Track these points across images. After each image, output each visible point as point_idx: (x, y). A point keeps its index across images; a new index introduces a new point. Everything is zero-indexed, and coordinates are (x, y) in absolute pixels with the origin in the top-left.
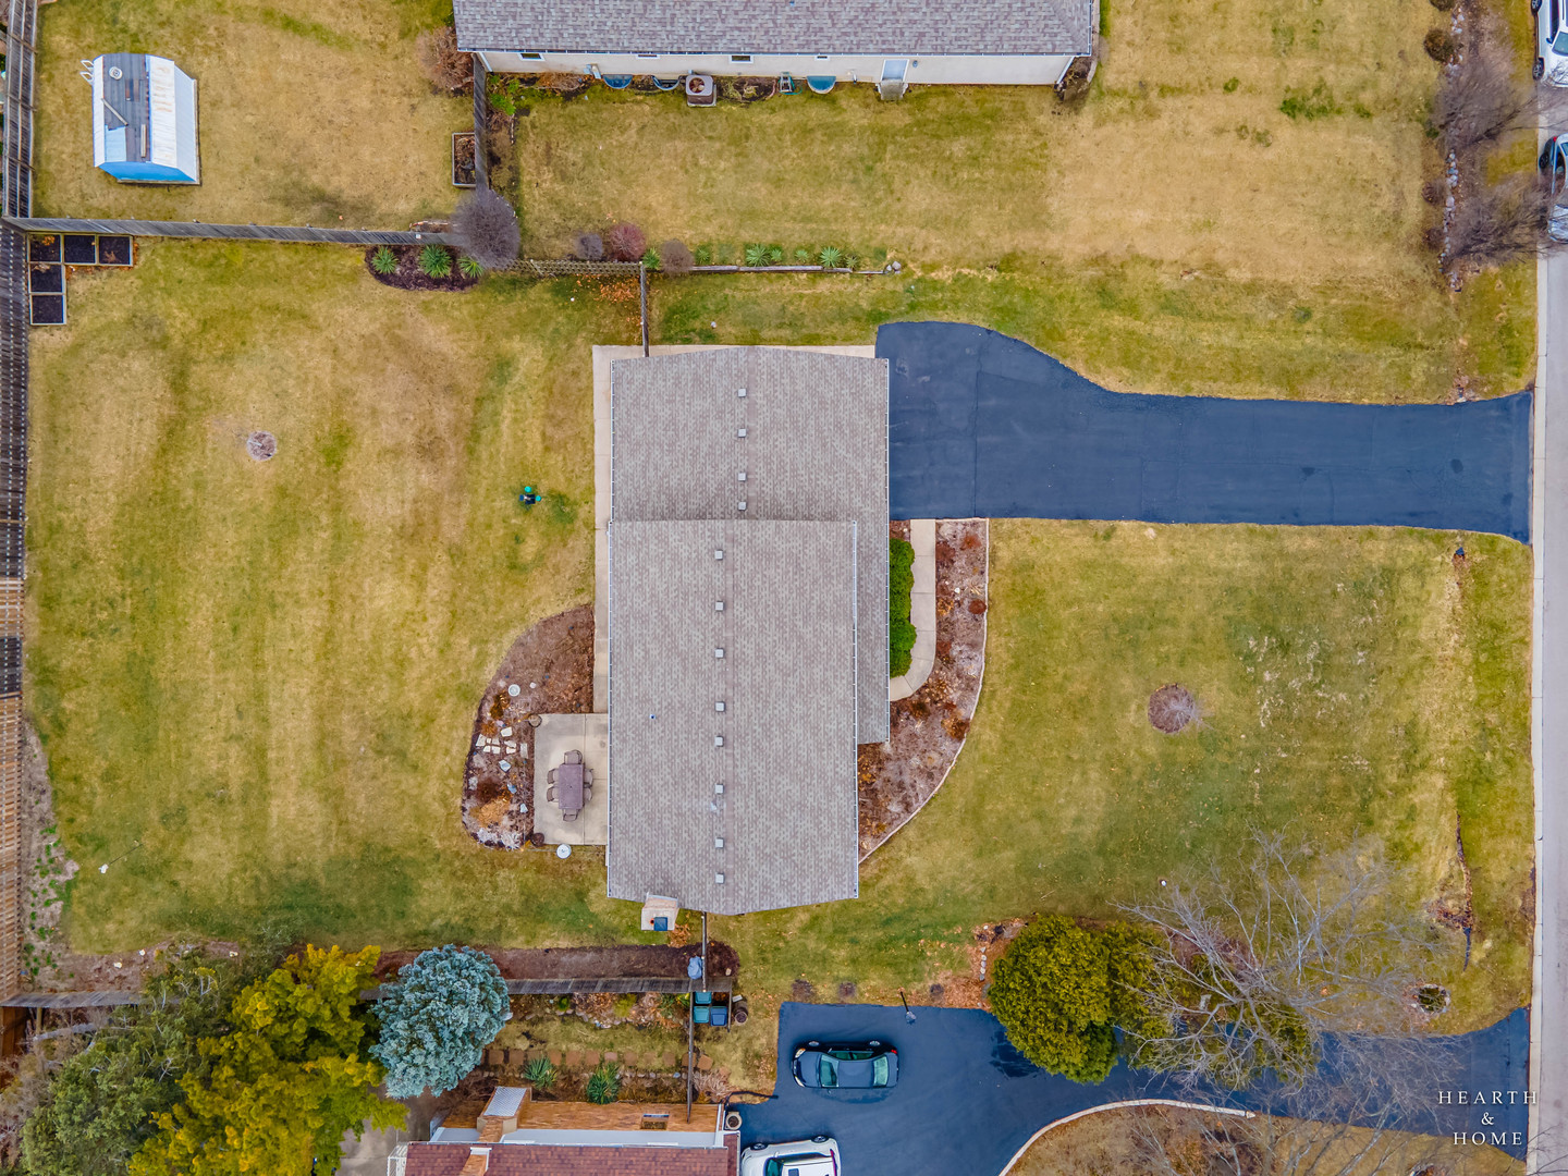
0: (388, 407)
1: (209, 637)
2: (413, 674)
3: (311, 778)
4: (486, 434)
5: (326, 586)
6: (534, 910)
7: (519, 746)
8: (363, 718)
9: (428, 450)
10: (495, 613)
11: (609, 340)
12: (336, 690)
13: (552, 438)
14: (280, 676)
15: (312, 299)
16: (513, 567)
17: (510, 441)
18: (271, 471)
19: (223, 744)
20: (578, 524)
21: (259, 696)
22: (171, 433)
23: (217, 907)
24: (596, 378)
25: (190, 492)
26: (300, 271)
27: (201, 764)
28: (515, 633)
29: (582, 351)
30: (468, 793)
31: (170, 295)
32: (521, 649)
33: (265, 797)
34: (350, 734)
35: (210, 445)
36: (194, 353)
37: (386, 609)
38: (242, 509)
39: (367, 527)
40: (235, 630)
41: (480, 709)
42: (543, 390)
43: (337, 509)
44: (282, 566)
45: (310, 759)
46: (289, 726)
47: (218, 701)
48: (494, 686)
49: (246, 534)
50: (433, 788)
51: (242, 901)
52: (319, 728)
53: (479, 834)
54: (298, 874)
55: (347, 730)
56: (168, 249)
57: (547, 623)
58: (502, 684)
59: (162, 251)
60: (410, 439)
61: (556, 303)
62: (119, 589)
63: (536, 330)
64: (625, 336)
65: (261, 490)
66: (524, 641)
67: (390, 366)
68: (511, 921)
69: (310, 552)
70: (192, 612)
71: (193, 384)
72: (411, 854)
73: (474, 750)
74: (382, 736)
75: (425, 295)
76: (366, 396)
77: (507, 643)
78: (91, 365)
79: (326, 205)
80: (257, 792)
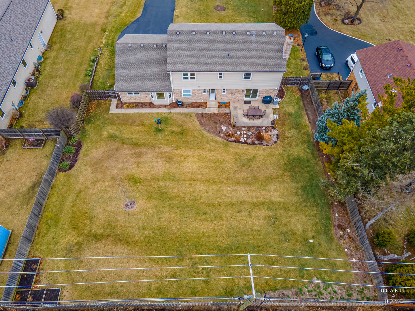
0: (120, 166)
1: (208, 223)
2: (220, 158)
3: (262, 187)
4: (135, 141)
5: (188, 182)
6: (298, 127)
7: (243, 130)
8: (237, 171)
9: (139, 155)
10: (198, 138)
11: (108, 109)
12: (228, 179)
13: (139, 124)
14: (223, 197)
15: (73, 189)
16: (182, 134)
17: (139, 135)
18: (141, 201)
19: (252, 218)
20: (169, 116)
21: (232, 204)
22: (121, 240)
23: (319, 221)
24: (120, 112)
25: (147, 232)
26: (61, 194)
27: (261, 226)
28: (205, 132)
29: (111, 116)
30: (261, 144)
31: (58, 243)
32: (211, 131)
33: (272, 203)
34: (244, 174)
35: (127, 224)
36: (86, 232)
37: (197, 165)
38: (156, 211)
39: (166, 171)
40: (205, 214)
41: (231, 142)
42: (122, 126)
43: (158, 180)
44: (179, 196)
45: (255, 188)
46: (243, 194)
47: (235, 220)
48: (223, 138)
49: (166, 210)
50: (261, 152)
51: (315, 212)
52: (242, 184)
53: (275, 140)
54: (300, 192)
55: (242, 176)
56: (37, 244)
57: (201, 124)
58: (222, 135)
59: (38, 246)
60: (134, 160)
61: (93, 123)
62: (188, 261)
63: (101, 128)
64: (107, 105)
65: (148, 205)
66: (207, 130)
67: (106, 165)
68: (302, 132)
69: (173, 188)
70: (198, 230)
71: (101, 231)
72: (285, 158)
73: (246, 143)
74: (244, 165)
75: (81, 155)
76: (115, 171)
77: (208, 134)
80: (270, 206)
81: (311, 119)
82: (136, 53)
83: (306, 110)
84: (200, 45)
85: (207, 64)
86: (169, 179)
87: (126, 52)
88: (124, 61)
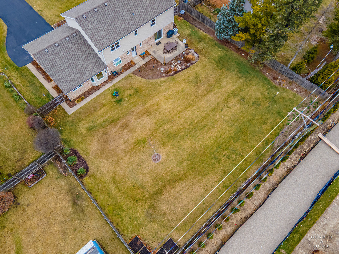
0: (122, 141)
1: (213, 130)
2: (178, 89)
3: (219, 87)
4: (111, 120)
5: (176, 117)
6: (201, 39)
7: (173, 63)
8: (197, 89)
9: (125, 126)
10: (151, 87)
11: (65, 113)
12: (196, 97)
13: (100, 107)
14: (205, 109)
15: (107, 180)
16: (137, 92)
17: (108, 114)
18: (161, 150)
19: (232, 108)
20: (116, 87)
21: (214, 109)
22: (174, 182)
23: (263, 83)
24: (77, 109)
25: (185, 164)
26: (102, 190)
27: (240, 108)
28: (151, 81)
29: (73, 116)
30: (192, 64)
31: (137, 218)
32: (154, 77)
33: (233, 92)
34: (202, 88)
35: (168, 170)
36: (147, 196)
37: (169, 104)
38: (176, 148)
39: (155, 121)
40: (205, 126)
41: (173, 75)
42: (90, 117)
43: (157, 130)
44: (180, 129)
45: (216, 91)
46: (214, 99)
47: (224, 116)
48: (166, 76)
49: (181, 143)
50: (197, 69)
51: (257, 80)
52: (207, 94)
53: (197, 56)
54: (240, 75)
55: (202, 89)
56: (123, 231)
57: (143, 77)
58: (164, 75)
59: (126, 232)
60: (125, 131)
61: (65, 131)
62: (224, 159)
63: (75, 130)
64: (61, 111)
65: (168, 148)
66: (151, 78)
67: (110, 148)
68: (207, 41)
69: (172, 127)
70: (211, 138)
71: (156, 188)
72: (213, 62)
73: (183, 70)
74: (196, 83)
75: (84, 156)
76: (123, 147)
77: (155, 81)
78: (175, 219)
79: (76, 201)
80: (233, 94)
81: (204, 29)
82: (57, 54)
83: (196, 26)
84: (108, 17)
85: (123, 29)
86: (163, 124)
87: (48, 58)
88: (52, 66)
